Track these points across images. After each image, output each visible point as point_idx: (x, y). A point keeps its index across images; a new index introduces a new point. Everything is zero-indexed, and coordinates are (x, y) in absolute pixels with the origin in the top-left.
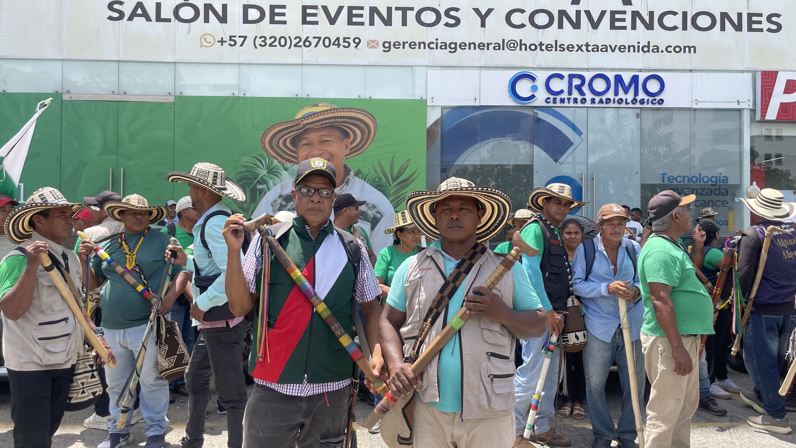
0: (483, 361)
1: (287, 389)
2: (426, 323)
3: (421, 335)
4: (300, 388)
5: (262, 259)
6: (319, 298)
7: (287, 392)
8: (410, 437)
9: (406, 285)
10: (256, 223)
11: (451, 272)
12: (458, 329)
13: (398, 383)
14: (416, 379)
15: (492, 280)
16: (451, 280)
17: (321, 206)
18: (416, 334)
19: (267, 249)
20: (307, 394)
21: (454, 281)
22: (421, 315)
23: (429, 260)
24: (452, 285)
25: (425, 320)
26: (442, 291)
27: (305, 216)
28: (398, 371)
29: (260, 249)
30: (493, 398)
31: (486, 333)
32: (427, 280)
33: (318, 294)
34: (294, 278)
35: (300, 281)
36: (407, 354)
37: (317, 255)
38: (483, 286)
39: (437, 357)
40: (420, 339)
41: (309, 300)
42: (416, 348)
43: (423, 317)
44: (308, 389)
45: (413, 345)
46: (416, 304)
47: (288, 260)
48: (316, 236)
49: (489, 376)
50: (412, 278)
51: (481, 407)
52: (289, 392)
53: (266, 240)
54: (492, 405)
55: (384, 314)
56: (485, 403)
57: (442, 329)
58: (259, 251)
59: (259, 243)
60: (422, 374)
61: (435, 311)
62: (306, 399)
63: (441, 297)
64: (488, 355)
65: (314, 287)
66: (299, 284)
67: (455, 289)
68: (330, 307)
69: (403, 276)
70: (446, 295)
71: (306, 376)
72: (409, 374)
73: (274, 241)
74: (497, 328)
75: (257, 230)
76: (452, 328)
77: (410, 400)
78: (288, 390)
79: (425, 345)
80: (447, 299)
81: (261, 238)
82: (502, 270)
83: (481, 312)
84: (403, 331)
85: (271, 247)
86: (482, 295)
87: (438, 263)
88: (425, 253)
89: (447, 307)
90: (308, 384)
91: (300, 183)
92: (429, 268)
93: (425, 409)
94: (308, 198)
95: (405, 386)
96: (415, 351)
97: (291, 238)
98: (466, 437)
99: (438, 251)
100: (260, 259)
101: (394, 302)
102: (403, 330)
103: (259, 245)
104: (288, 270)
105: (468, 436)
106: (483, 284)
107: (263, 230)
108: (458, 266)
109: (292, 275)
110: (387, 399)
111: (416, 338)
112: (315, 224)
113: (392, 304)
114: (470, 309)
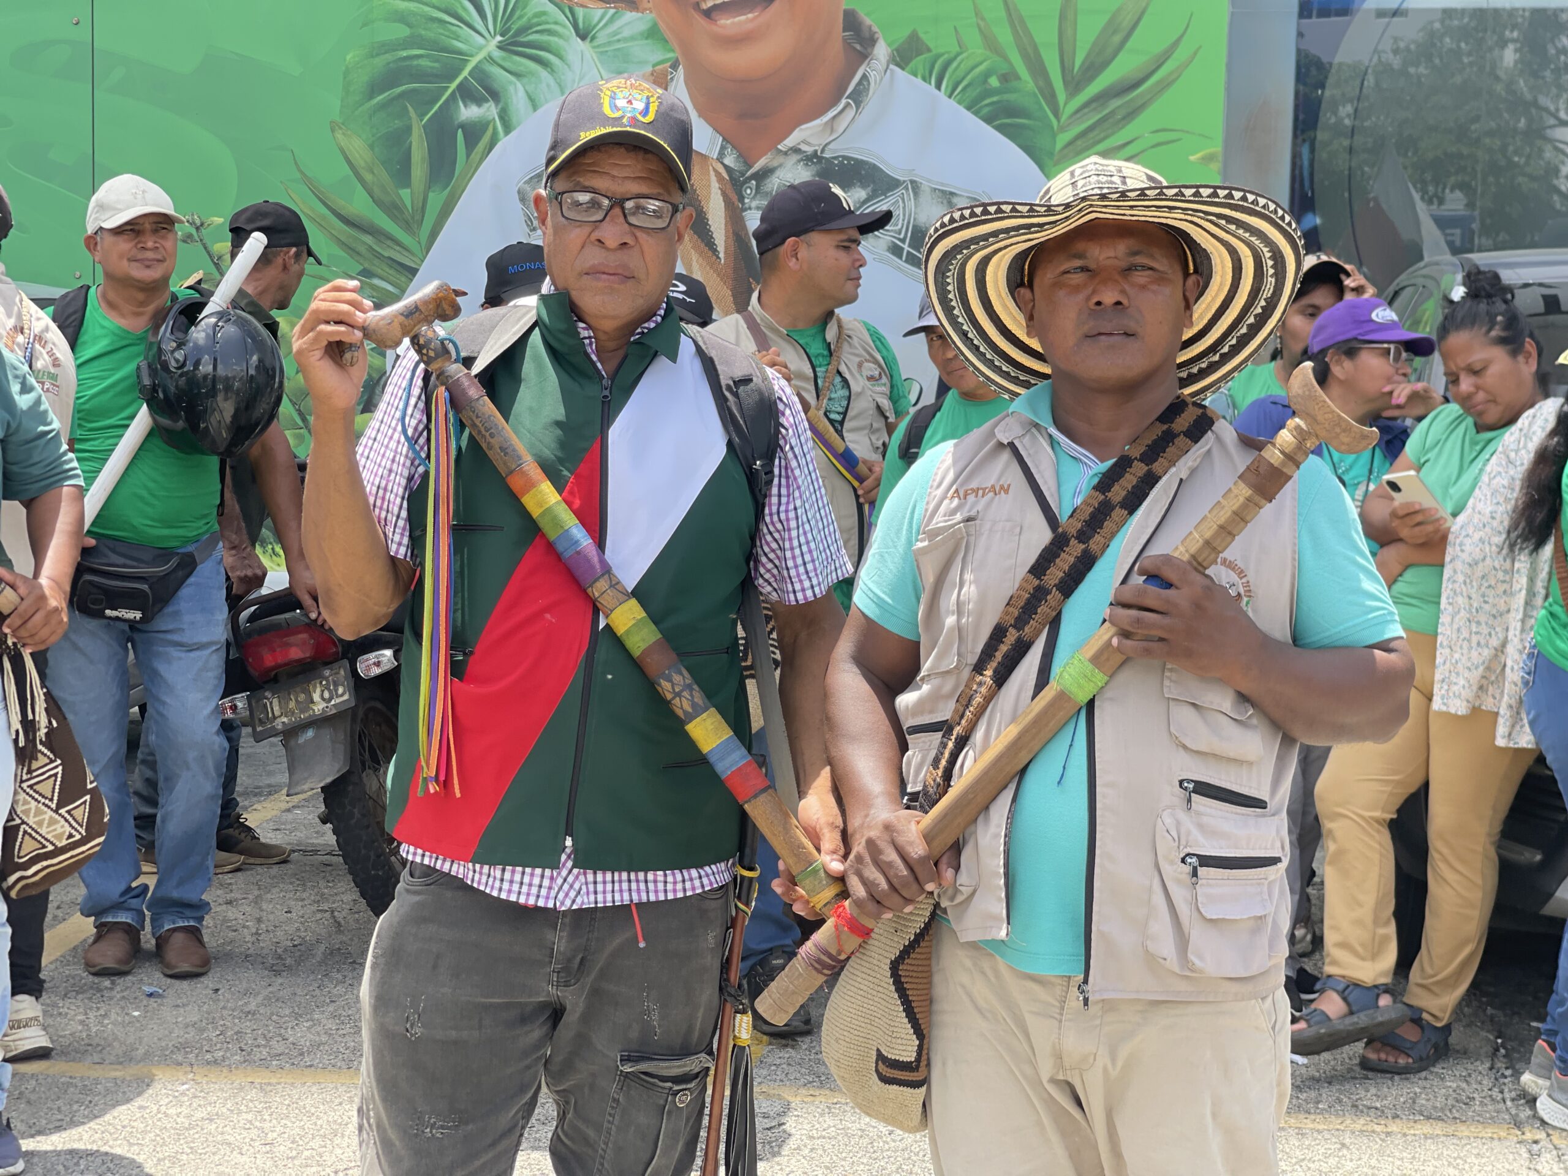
0: (1168, 807)
1: (502, 880)
2: (979, 678)
3: (962, 717)
4: (546, 883)
5: (428, 440)
6: (618, 583)
7: (500, 890)
8: (918, 1059)
9: (920, 545)
10: (407, 316)
11: (1079, 501)
12: (1083, 698)
13: (873, 874)
14: (936, 864)
15: (1208, 534)
16: (1073, 531)
17: (632, 260)
18: (945, 712)
19: (442, 410)
20: (574, 901)
21: (1083, 536)
22: (963, 649)
23: (1006, 456)
24: (1075, 549)
25: (979, 668)
26: (1039, 568)
27: (575, 295)
28: (873, 834)
29: (421, 405)
30: (1197, 934)
31: (1184, 716)
32: (991, 530)
33: (615, 571)
34: (535, 512)
35: (556, 522)
36: (915, 783)
37: (616, 433)
38: (1176, 555)
39: (1008, 794)
40: (958, 730)
41: (585, 591)
42: (943, 763)
43: (973, 659)
44: (577, 886)
45: (933, 754)
46: (949, 613)
47: (514, 450)
48: (614, 364)
49: (1183, 861)
50: (939, 522)
51: (1151, 961)
52: (510, 891)
53: (438, 377)
54: (1191, 957)
55: (845, 646)
56: (1166, 947)
57: (1033, 698)
58: (418, 415)
59: (419, 382)
60: (957, 848)
61: (1012, 636)
62: (567, 920)
63: (1038, 589)
64: (1186, 789)
65: (600, 542)
66: (552, 536)
67: (1086, 563)
68: (656, 618)
69: (913, 512)
70: (1052, 583)
71: (569, 842)
72: (911, 843)
73: (466, 383)
74: (1223, 701)
75: (407, 341)
76: (1062, 696)
77: (920, 937)
78: (506, 886)
79: (971, 753)
80: (1055, 595)
81: (422, 366)
82: (1242, 499)
83: (1160, 644)
84: (903, 705)
85: (456, 402)
86: (1169, 585)
87: (1033, 470)
88: (991, 434)
89: (1055, 623)
90: (576, 871)
91: (562, 175)
92: (1002, 487)
93: (968, 963)
94: (587, 229)
95: (895, 881)
96: (940, 772)
97: (528, 368)
98: (1103, 1060)
99: (1036, 426)
100: (422, 441)
101: (880, 603)
102: (905, 700)
103: (416, 391)
104: (515, 483)
105: (1114, 1060)
106: (1177, 548)
107: (429, 342)
108: (1105, 483)
109: (528, 501)
110: (836, 927)
111: (943, 727)
112: (608, 325)
113: (871, 611)
114: (1125, 634)
